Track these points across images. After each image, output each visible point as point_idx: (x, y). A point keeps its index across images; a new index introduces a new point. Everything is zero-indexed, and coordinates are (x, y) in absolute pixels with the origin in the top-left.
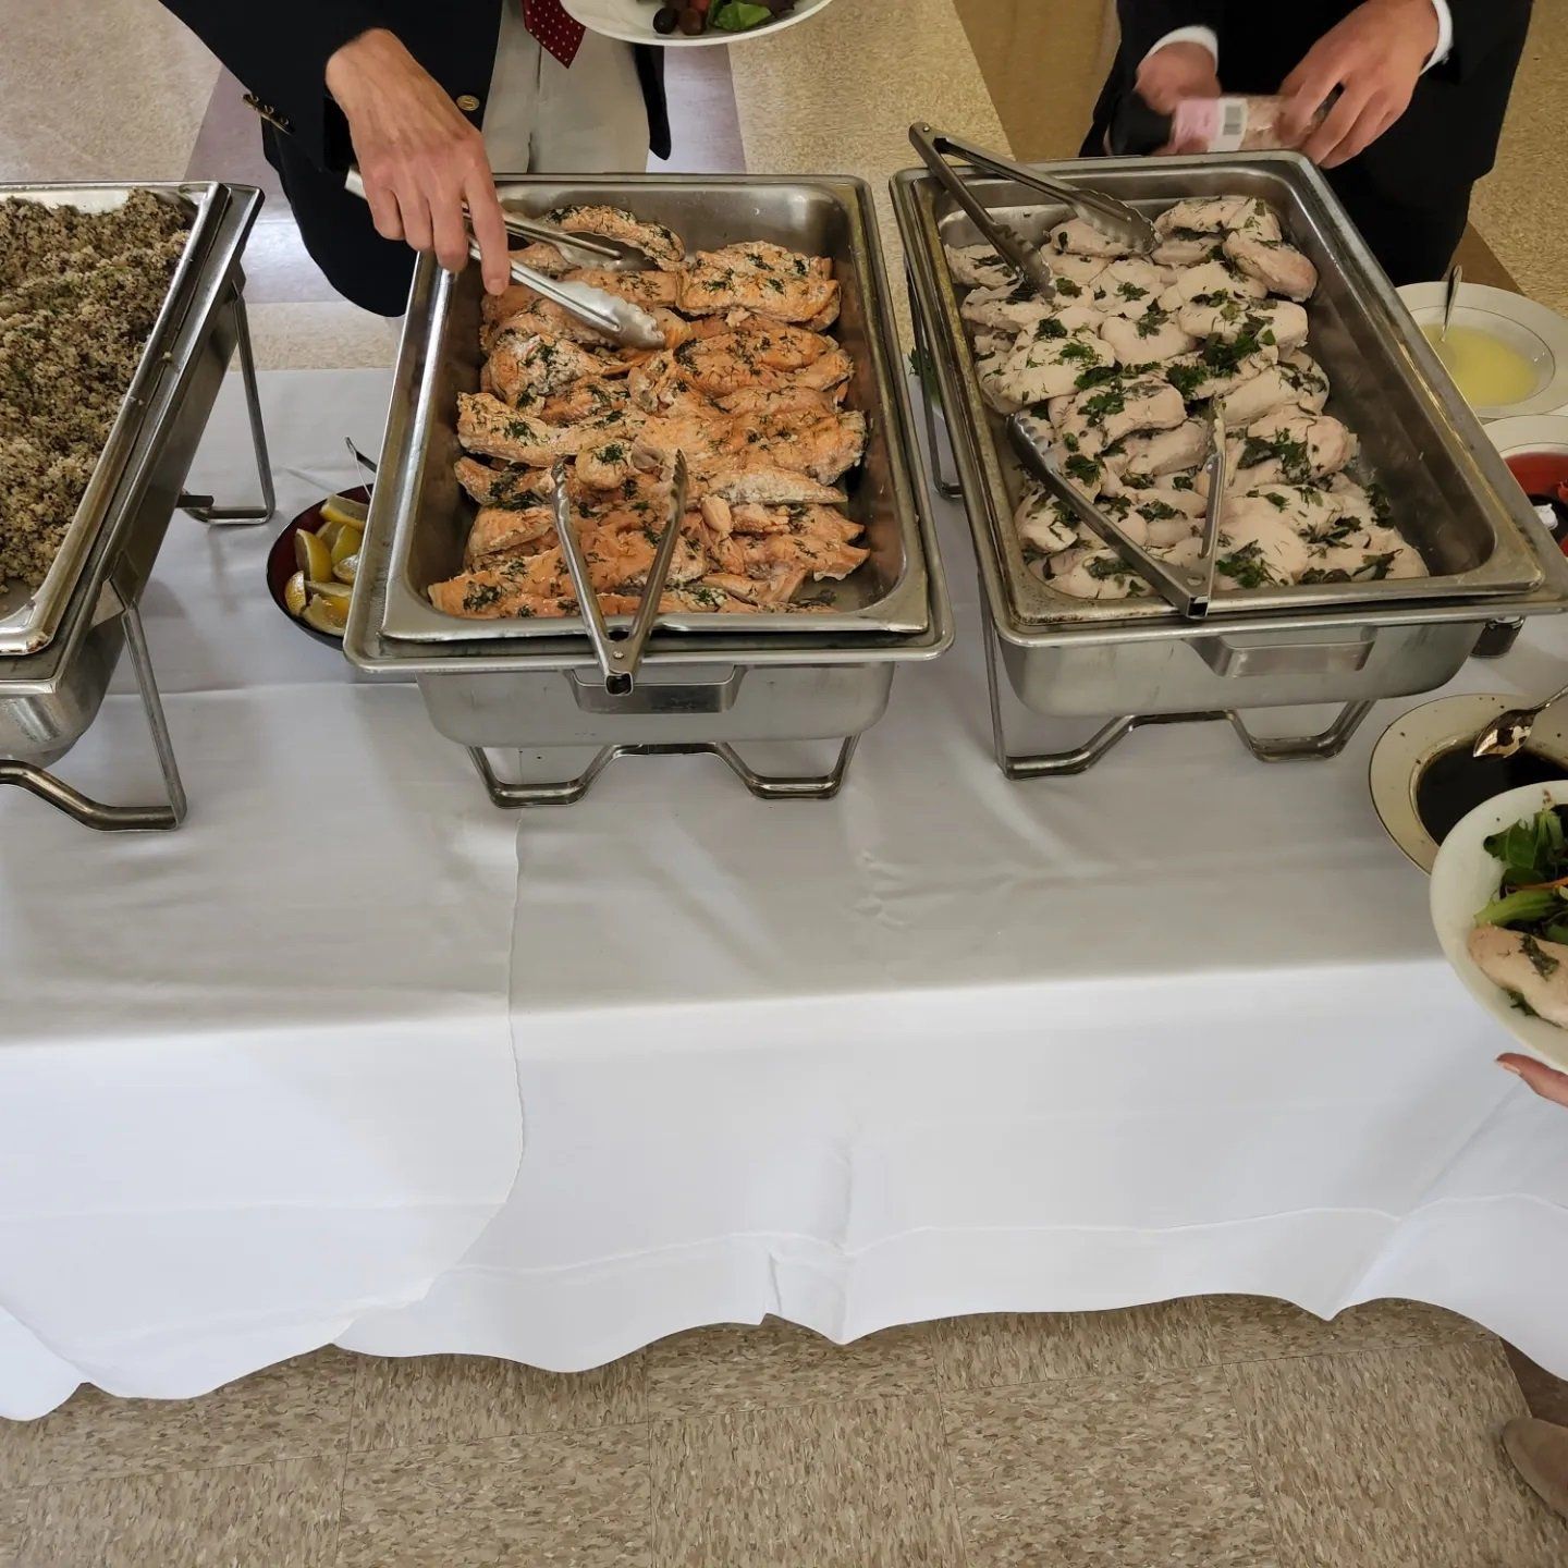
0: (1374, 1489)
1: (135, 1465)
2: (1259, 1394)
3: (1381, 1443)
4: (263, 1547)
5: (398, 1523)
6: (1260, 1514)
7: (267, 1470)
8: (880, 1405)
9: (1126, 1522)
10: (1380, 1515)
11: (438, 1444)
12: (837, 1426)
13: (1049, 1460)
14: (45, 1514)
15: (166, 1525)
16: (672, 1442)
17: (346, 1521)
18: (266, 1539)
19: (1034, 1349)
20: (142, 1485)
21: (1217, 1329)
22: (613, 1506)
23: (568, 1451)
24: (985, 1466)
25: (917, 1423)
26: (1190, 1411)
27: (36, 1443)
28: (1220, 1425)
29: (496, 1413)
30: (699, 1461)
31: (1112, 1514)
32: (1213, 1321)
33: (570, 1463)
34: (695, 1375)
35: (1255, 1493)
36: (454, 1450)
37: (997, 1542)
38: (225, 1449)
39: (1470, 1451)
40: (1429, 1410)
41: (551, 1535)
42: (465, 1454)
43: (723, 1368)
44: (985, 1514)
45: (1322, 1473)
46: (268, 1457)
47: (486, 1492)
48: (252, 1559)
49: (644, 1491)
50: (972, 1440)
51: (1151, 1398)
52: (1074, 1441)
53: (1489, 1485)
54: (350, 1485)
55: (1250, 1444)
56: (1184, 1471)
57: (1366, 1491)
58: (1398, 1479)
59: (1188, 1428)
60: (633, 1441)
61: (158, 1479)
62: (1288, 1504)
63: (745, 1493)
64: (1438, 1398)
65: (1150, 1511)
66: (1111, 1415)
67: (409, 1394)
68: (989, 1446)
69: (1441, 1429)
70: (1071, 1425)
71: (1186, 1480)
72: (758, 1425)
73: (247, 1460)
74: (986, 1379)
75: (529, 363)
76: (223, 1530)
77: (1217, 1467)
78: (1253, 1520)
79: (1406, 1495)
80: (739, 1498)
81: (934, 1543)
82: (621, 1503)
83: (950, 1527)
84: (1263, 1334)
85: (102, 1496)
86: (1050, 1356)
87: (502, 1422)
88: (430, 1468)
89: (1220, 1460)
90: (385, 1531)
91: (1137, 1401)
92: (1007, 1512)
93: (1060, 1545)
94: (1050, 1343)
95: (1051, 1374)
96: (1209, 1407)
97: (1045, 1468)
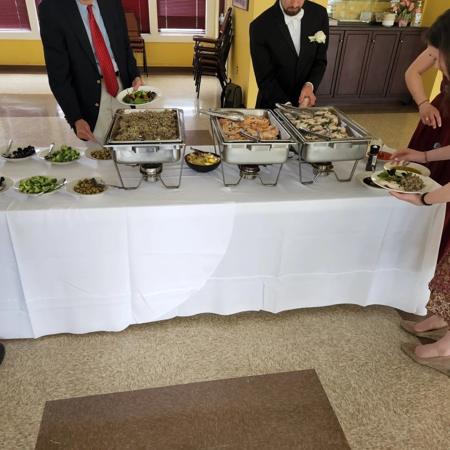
0: (378, 333)
1: (142, 337)
2: (354, 321)
3: (378, 327)
4: (169, 347)
5: (194, 343)
6: (357, 337)
7: (167, 337)
8: (283, 325)
9: (333, 339)
10: (380, 337)
11: (200, 333)
12: (275, 328)
13: (317, 331)
14: (125, 344)
15: (150, 344)
16: (244, 331)
17: (184, 343)
18: (170, 346)
19: (311, 316)
20: (144, 339)
21: (345, 313)
22: (235, 340)
23: (225, 333)
24: (305, 332)
25: (291, 327)
26: (342, 324)
27: (121, 335)
28: (348, 326)
29: (210, 328)
30: (250, 333)
31: (330, 338)
32: (344, 312)
33: (226, 334)
34: (247, 322)
35: (356, 334)
36: (202, 333)
37: (309, 342)
38: (158, 334)
39: (395, 328)
40: (386, 323)
41: (224, 344)
42: (205, 334)
43: (252, 321)
44: (306, 339)
45: (368, 331)
46: (167, 335)
47: (210, 338)
48: (168, 348)
49: (241, 337)
50: (301, 329)
51: (334, 322)
52: (321, 329)
53: (399, 332)
54: (184, 338)
55: (354, 328)
56: (342, 332)
57: (377, 334)
58: (382, 332)
59: (342, 326)
60: (236, 331)
61: (147, 338)
62: (362, 336)
63: (260, 337)
64: (388, 321)
65: (337, 337)
66: (327, 325)
67: (192, 326)
68: (305, 330)
69: (389, 325)
70: (320, 326)
71: (343, 333)
72: (260, 328)
73: (163, 335)
74: (303, 321)
75: (229, 125)
76: (161, 345)
77: (348, 331)
78: (356, 338)
79: (384, 334)
80: (259, 338)
81: (297, 343)
82: (237, 339)
83: (300, 340)
84: (354, 313)
85: (136, 341)
86: (314, 318)
87: (211, 329)
88: (199, 336)
89: (349, 330)
90: (192, 344)
91: (331, 323)
92: (310, 338)
93: (321, 342)
94: (314, 316)
95: (315, 320)
96: (345, 323)
97: (316, 332)
